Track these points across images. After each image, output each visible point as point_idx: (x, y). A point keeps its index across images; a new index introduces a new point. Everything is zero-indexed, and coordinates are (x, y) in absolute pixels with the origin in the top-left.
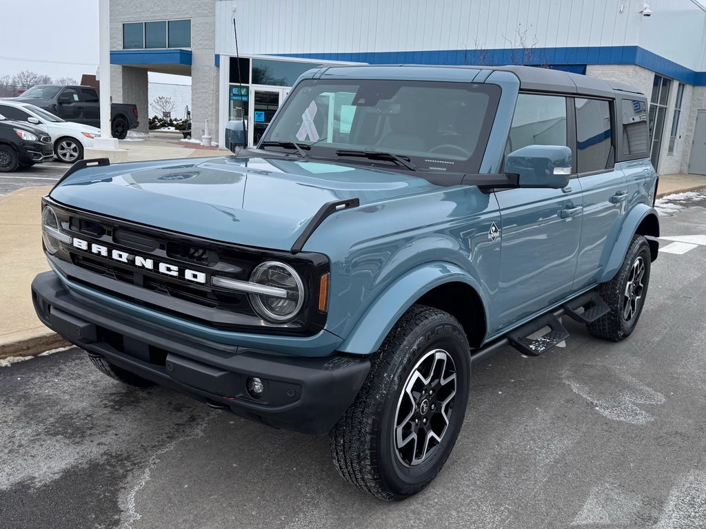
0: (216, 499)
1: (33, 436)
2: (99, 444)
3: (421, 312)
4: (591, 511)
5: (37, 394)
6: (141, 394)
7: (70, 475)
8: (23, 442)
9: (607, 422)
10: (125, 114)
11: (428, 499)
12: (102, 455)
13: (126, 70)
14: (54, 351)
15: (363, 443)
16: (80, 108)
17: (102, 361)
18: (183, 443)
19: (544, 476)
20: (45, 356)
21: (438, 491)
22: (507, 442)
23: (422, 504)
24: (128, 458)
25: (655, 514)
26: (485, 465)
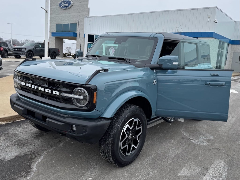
0: (63, 166)
1: (8, 145)
2: (28, 148)
3: (130, 106)
4: (184, 172)
5: (12, 133)
6: (45, 134)
7: (17, 158)
8: (4, 147)
9: (194, 145)
10: (55, 51)
11: (132, 167)
12: (29, 152)
13: (57, 38)
14: (20, 120)
15: (109, 147)
16: (41, 49)
17: (32, 122)
18: (55, 148)
19: (171, 160)
20: (17, 122)
21: (135, 164)
22: (160, 150)
23: (129, 168)
24: (37, 153)
25: (205, 173)
26: (152, 157)
